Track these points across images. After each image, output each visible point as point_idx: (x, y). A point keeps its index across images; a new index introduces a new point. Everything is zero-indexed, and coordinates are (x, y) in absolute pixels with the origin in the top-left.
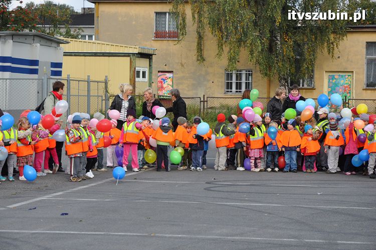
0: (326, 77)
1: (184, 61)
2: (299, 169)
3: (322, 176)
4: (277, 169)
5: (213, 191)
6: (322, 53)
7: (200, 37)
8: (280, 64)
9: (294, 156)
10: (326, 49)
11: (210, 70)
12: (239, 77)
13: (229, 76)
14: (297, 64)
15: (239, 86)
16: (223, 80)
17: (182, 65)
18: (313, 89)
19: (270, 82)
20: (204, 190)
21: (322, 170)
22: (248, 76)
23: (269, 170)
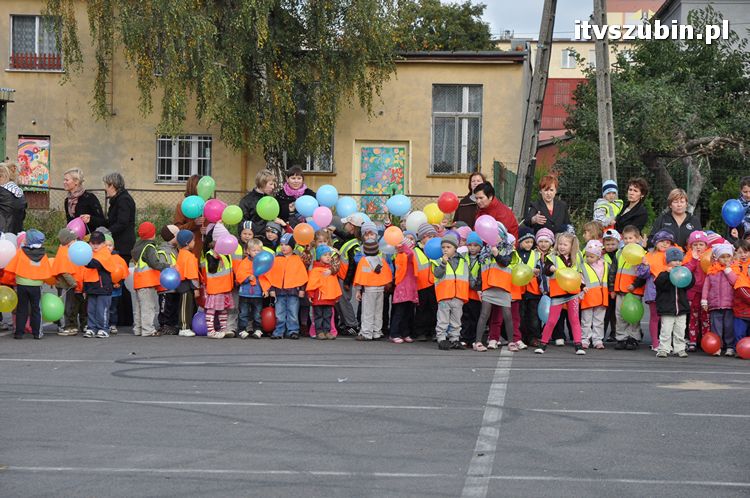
0: (356, 151)
1: (72, 116)
2: (303, 332)
3: (346, 346)
4: (258, 333)
5: (131, 377)
6: (348, 103)
7: (103, 68)
8: (266, 124)
9: (294, 307)
10: (357, 97)
11: (127, 134)
12: (185, 149)
13: (165, 148)
14: (301, 124)
15: (184, 167)
16: (153, 156)
17: (69, 124)
18: (332, 174)
19: (247, 159)
20: (113, 377)
21: (348, 335)
22: (204, 147)
23: (244, 334)
